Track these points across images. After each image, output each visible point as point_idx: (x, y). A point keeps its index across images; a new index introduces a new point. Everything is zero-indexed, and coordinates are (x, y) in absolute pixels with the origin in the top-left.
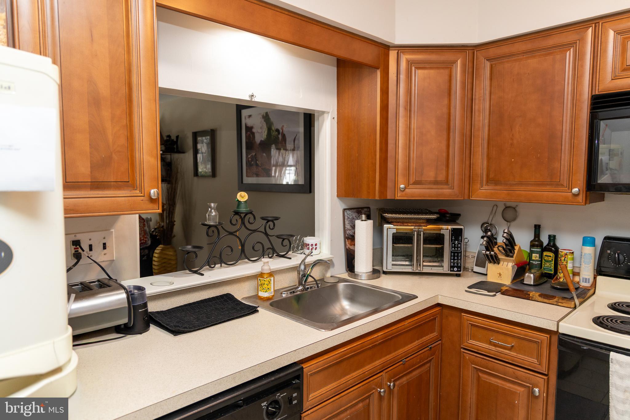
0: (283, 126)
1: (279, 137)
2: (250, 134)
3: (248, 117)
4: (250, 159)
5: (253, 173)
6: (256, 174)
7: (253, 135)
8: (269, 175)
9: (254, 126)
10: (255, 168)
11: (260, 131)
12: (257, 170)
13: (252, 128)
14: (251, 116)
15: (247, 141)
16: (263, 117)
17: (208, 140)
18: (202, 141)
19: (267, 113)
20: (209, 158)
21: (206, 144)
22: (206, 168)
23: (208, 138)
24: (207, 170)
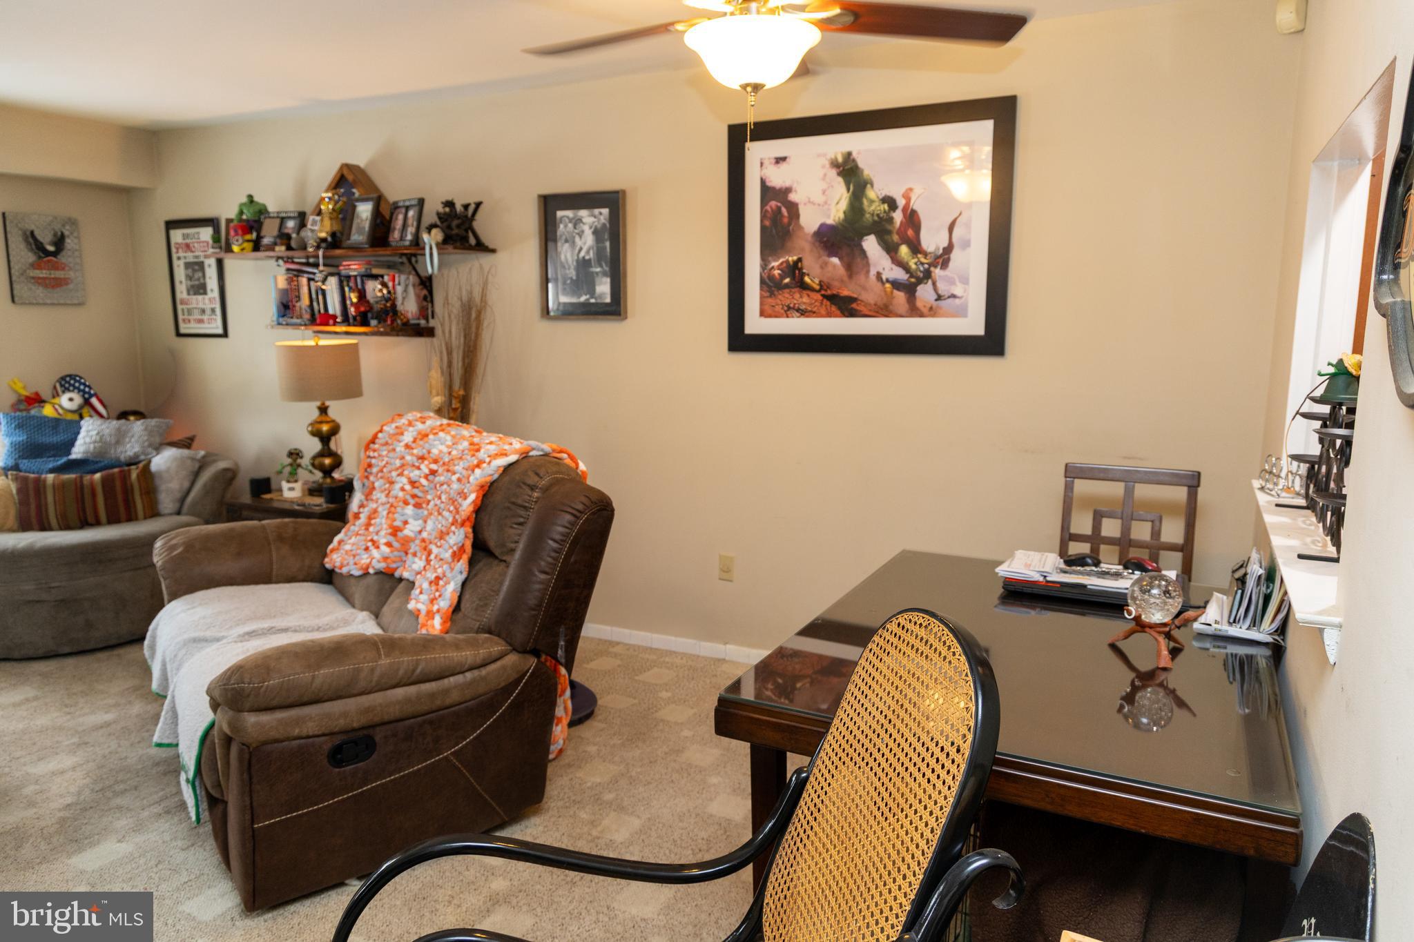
0: (911, 189)
1: (892, 218)
2: (779, 209)
3: (774, 161)
5: (789, 308)
6: (798, 310)
7: (793, 208)
8: (852, 314)
9: (795, 186)
10: (797, 296)
11: (819, 199)
12: (805, 299)
13: (788, 190)
14: (784, 159)
16: (835, 164)
17: (599, 220)
18: (577, 222)
19: (849, 154)
20: (606, 266)
21: (591, 228)
22: (592, 292)
23: (601, 214)
24: (596, 299)
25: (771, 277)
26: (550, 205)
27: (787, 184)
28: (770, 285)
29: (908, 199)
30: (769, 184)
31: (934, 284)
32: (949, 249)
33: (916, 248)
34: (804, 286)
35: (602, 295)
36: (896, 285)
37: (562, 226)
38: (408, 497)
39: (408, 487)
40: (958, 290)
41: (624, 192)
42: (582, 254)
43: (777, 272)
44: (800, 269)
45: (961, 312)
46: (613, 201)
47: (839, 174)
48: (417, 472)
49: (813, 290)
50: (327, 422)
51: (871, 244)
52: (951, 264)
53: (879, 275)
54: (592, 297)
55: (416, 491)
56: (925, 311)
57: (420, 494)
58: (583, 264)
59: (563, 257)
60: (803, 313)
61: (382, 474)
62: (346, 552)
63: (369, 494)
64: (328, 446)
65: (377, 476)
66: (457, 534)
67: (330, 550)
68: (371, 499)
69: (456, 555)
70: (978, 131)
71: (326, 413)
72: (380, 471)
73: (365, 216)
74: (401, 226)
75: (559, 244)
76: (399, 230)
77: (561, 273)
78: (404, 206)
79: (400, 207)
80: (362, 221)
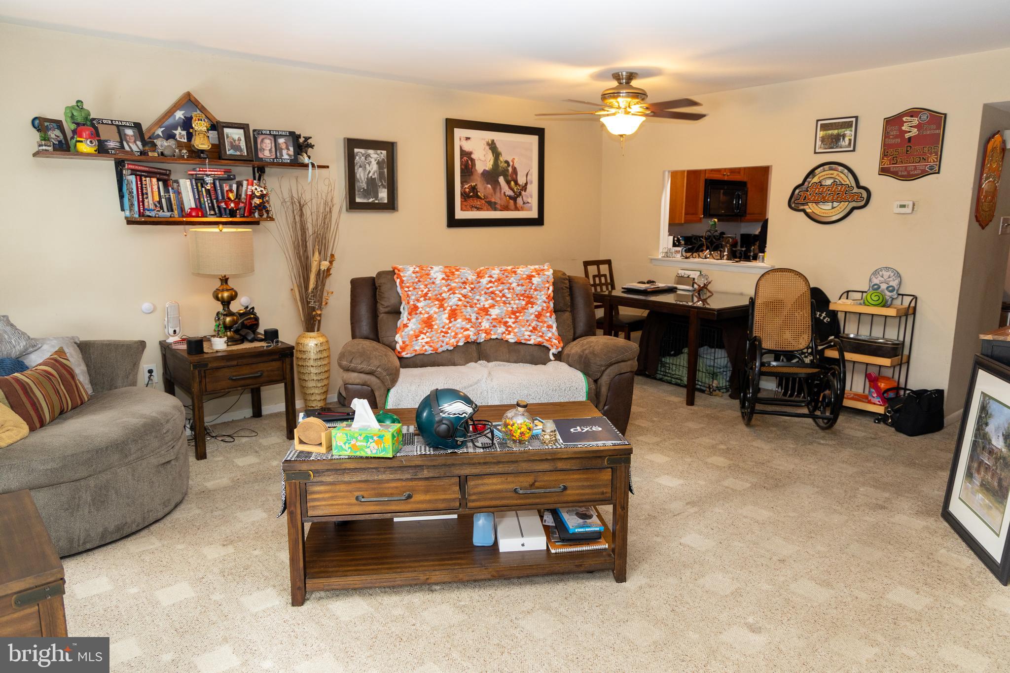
0: (514, 159)
1: (508, 170)
2: (468, 160)
3: (465, 139)
5: (472, 206)
6: (476, 207)
7: (473, 160)
8: (495, 209)
9: (473, 152)
10: (476, 201)
11: (483, 158)
12: (479, 203)
13: (471, 153)
14: (469, 138)
15: (463, 167)
16: (488, 144)
17: (380, 156)
18: (367, 156)
19: (493, 140)
20: (385, 182)
21: (376, 160)
22: (376, 197)
23: (381, 153)
24: (379, 200)
25: (465, 192)
26: (352, 144)
27: (471, 150)
28: (464, 196)
29: (513, 163)
30: (463, 149)
31: (522, 197)
32: (526, 184)
33: (516, 183)
34: (479, 197)
35: (381, 199)
36: (510, 197)
37: (357, 158)
38: (465, 303)
39: (463, 299)
40: (529, 200)
41: (396, 143)
42: (370, 175)
43: (467, 190)
44: (476, 189)
45: (530, 209)
46: (390, 147)
47: (490, 149)
48: (465, 290)
49: (481, 198)
50: (227, 290)
51: (501, 180)
52: (527, 190)
53: (505, 193)
54: (376, 200)
55: (467, 300)
56: (520, 209)
57: (470, 301)
58: (371, 182)
59: (358, 176)
60: (478, 209)
61: (427, 298)
62: (427, 343)
63: (411, 312)
64: (228, 308)
65: (418, 301)
66: (535, 307)
67: (401, 348)
68: (416, 314)
69: (539, 316)
70: (535, 139)
71: (226, 283)
72: (421, 297)
73: (236, 137)
74: (271, 148)
75: (356, 168)
76: (270, 150)
77: (357, 185)
78: (270, 134)
79: (265, 134)
80: (235, 141)
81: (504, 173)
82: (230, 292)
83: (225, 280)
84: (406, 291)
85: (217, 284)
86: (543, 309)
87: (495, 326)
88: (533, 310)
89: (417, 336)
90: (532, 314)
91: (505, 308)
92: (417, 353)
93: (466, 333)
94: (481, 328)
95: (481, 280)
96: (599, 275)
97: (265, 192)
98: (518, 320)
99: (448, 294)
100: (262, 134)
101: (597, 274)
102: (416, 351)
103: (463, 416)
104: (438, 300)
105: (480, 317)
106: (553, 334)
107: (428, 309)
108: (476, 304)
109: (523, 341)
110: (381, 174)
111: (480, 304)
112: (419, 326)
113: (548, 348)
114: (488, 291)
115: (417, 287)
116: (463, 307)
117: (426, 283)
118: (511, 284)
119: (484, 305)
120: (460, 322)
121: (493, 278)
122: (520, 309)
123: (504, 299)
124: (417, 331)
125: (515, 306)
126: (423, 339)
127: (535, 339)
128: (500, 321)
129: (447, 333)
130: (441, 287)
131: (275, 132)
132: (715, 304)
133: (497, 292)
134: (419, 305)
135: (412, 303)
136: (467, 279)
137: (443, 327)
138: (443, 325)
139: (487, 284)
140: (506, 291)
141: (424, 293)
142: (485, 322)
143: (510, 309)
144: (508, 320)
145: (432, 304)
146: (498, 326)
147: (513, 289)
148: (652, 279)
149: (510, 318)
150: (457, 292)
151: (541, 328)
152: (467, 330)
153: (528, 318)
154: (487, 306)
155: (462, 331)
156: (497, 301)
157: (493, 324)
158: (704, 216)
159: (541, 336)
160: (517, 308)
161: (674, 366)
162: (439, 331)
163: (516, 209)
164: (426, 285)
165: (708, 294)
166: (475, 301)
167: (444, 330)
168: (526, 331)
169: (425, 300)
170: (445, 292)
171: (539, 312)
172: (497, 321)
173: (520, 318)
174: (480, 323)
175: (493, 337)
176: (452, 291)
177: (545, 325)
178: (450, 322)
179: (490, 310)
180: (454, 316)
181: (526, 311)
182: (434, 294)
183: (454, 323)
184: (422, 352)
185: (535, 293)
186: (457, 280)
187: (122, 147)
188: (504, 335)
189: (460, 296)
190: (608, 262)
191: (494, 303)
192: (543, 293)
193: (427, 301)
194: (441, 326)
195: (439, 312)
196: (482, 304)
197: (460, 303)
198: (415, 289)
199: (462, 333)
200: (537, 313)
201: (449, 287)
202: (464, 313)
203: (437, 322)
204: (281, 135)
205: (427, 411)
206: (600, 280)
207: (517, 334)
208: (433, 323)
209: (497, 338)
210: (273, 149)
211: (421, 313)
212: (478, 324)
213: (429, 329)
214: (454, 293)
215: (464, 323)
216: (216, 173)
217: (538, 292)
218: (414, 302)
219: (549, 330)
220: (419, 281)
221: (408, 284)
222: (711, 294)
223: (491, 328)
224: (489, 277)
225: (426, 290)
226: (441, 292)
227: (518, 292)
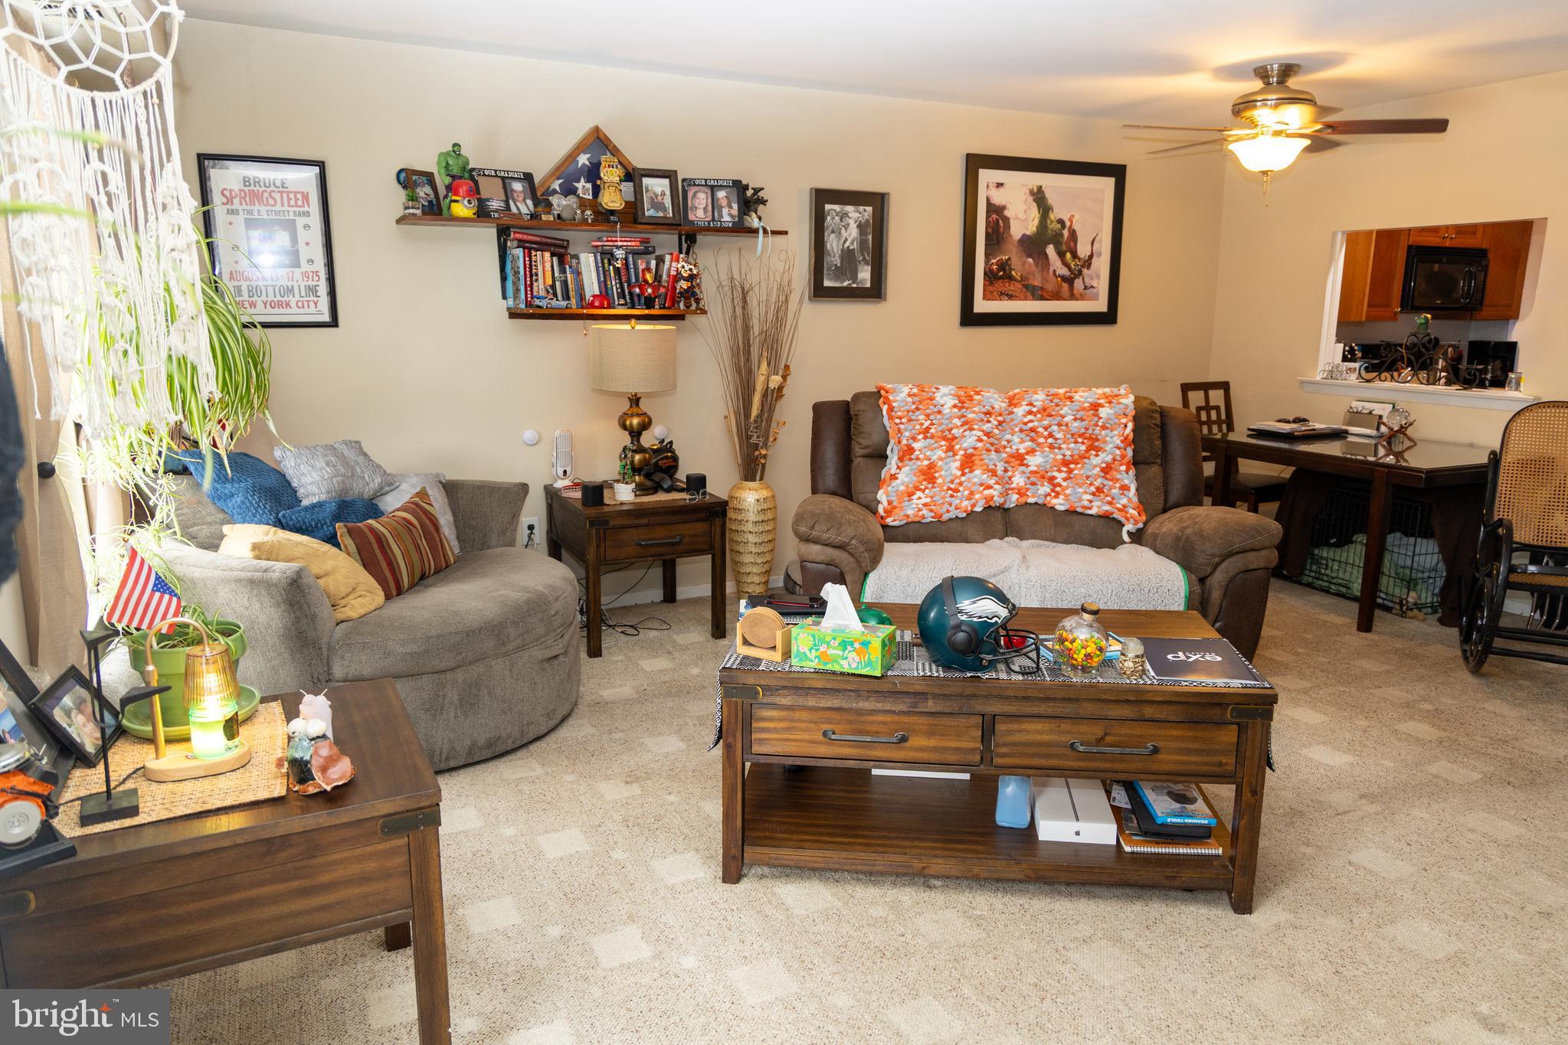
0: (1073, 216)
1: (1063, 234)
2: (998, 220)
3: (996, 185)
4: (995, 267)
5: (1002, 293)
6: (1007, 295)
7: (1006, 220)
8: (1038, 298)
9: (1008, 205)
10: (1007, 285)
11: (1022, 216)
12: (1011, 288)
13: (1004, 208)
14: (1002, 184)
15: (990, 230)
16: (1032, 193)
17: (863, 216)
18: (844, 216)
19: (1041, 187)
20: (868, 256)
21: (856, 222)
22: (854, 278)
23: (865, 211)
24: (857, 284)
25: (991, 271)
26: (822, 197)
27: (1003, 203)
28: (990, 276)
29: (1071, 222)
30: (992, 202)
31: (1083, 279)
32: (1091, 257)
33: (1075, 255)
34: (1011, 278)
35: (864, 280)
36: (1064, 278)
37: (829, 218)
38: (988, 446)
40: (1095, 284)
41: (888, 194)
42: (847, 244)
44: (1010, 266)
45: (1095, 298)
46: (878, 201)
47: (1034, 200)
48: (989, 425)
49: (1017, 281)
50: (638, 415)
51: (1050, 250)
52: (1092, 267)
53: (1055, 271)
54: (854, 283)
56: (1078, 296)
58: (848, 255)
59: (829, 246)
60: (1010, 297)
61: (929, 435)
62: (925, 505)
63: (903, 456)
64: (638, 441)
65: (914, 439)
66: (1102, 455)
67: (885, 511)
68: (911, 459)
69: (1107, 470)
70: (1108, 184)
71: (637, 405)
72: (919, 434)
73: (658, 191)
74: (707, 206)
75: (826, 234)
76: (705, 209)
77: (827, 259)
78: (706, 185)
79: (699, 185)
80: (657, 196)
81: (1056, 239)
82: (642, 417)
83: (635, 400)
84: (897, 424)
85: (625, 406)
86: (1114, 460)
87: (1033, 484)
88: (1098, 460)
89: (910, 495)
90: (1095, 466)
91: (1052, 456)
92: (910, 520)
93: (987, 492)
94: (1012, 486)
95: (1015, 410)
96: (1208, 408)
97: (695, 272)
98: (1072, 476)
99: (962, 430)
100: (695, 185)
101: (1204, 405)
102: (908, 516)
103: (993, 621)
104: (945, 438)
105: (1010, 468)
106: (1130, 500)
107: (929, 453)
108: (1005, 447)
109: (1079, 510)
110: (863, 243)
111: (1011, 447)
112: (915, 479)
113: (1120, 522)
114: (1025, 428)
115: (913, 418)
116: (984, 452)
117: (928, 411)
118: (1063, 417)
119: (1018, 450)
120: (978, 475)
121: (1035, 406)
122: (1076, 457)
123: (1050, 440)
124: (911, 486)
125: (1068, 453)
126: (919, 498)
127: (1098, 507)
128: (1042, 476)
129: (957, 491)
130: (950, 419)
131: (712, 182)
132: (1419, 460)
133: (1040, 430)
134: (916, 445)
135: (904, 442)
136: (993, 408)
137: (952, 482)
138: (952, 478)
139: (1025, 416)
140: (1055, 428)
141: (924, 427)
142: (1018, 476)
143: (1060, 457)
144: (1056, 474)
145: (936, 445)
146: (1039, 483)
147: (1067, 425)
148: (1302, 416)
149: (1060, 471)
150: (976, 427)
151: (1111, 489)
152: (990, 487)
153: (1089, 473)
154: (1022, 451)
155: (982, 488)
156: (1039, 444)
157: (1032, 479)
158: (1402, 309)
159: (1110, 503)
160: (1072, 456)
161: (1336, 563)
162: (945, 488)
163: (1072, 297)
164: (928, 416)
165: (1408, 443)
166: (1004, 443)
167: (952, 486)
168: (1086, 493)
169: (925, 438)
170: (957, 427)
171: (1107, 463)
172: (1039, 475)
173: (1076, 472)
174: (1010, 478)
175: (1031, 500)
176: (968, 425)
177: (1118, 485)
178: (963, 474)
179: (1026, 457)
180: (970, 464)
181: (1085, 460)
182: (940, 429)
183: (968, 475)
184: (917, 519)
185: (1103, 433)
186: (976, 409)
187: (508, 208)
188: (1048, 498)
189: (980, 434)
190: (1225, 386)
191: (1034, 446)
192: (1116, 433)
193: (928, 440)
194: (948, 479)
195: (945, 458)
196: (1014, 447)
197: (979, 445)
198: (910, 420)
199: (981, 493)
200: (1104, 465)
201: (963, 419)
202: (986, 461)
203: (943, 473)
204: (721, 186)
205: (935, 610)
206: (1209, 415)
207: (1070, 497)
208: (937, 475)
209: (1036, 503)
210: (710, 208)
211: (918, 459)
212: (1007, 479)
213: (929, 483)
214: (971, 429)
215: (985, 476)
216: (629, 244)
217: (1107, 431)
218: (908, 440)
219: (1123, 494)
220: (918, 409)
221: (900, 414)
222: (1412, 444)
223: (1028, 486)
224: (1027, 405)
225: (927, 424)
226: (950, 426)
227: (1074, 430)
